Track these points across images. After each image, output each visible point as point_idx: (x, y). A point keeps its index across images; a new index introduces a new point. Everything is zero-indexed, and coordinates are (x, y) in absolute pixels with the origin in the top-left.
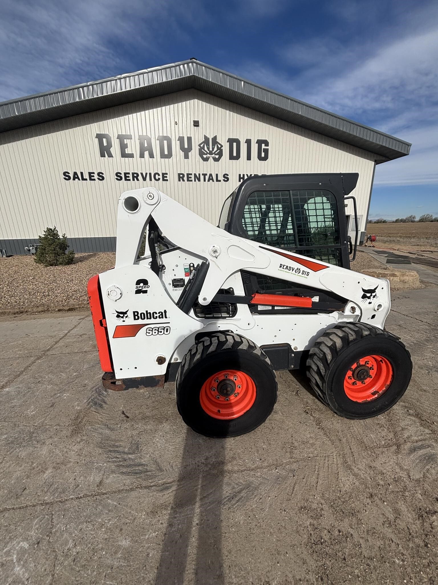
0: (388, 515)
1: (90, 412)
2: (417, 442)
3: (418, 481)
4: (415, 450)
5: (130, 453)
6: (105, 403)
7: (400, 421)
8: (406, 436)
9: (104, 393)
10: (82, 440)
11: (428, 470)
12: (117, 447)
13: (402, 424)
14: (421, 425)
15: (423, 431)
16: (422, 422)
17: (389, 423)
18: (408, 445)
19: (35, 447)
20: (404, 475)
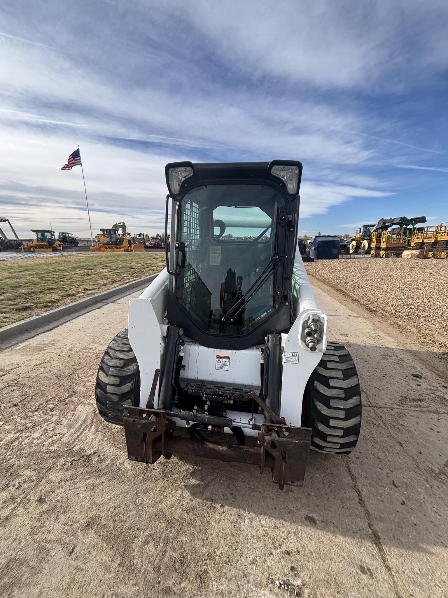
0: (89, 383)
2: (84, 430)
3: (78, 405)
4: (84, 421)
7: (102, 437)
8: (93, 427)
11: (73, 416)
13: (99, 434)
14: (83, 450)
15: (81, 444)
16: (83, 454)
17: (109, 427)
18: (89, 421)
20: (86, 402)
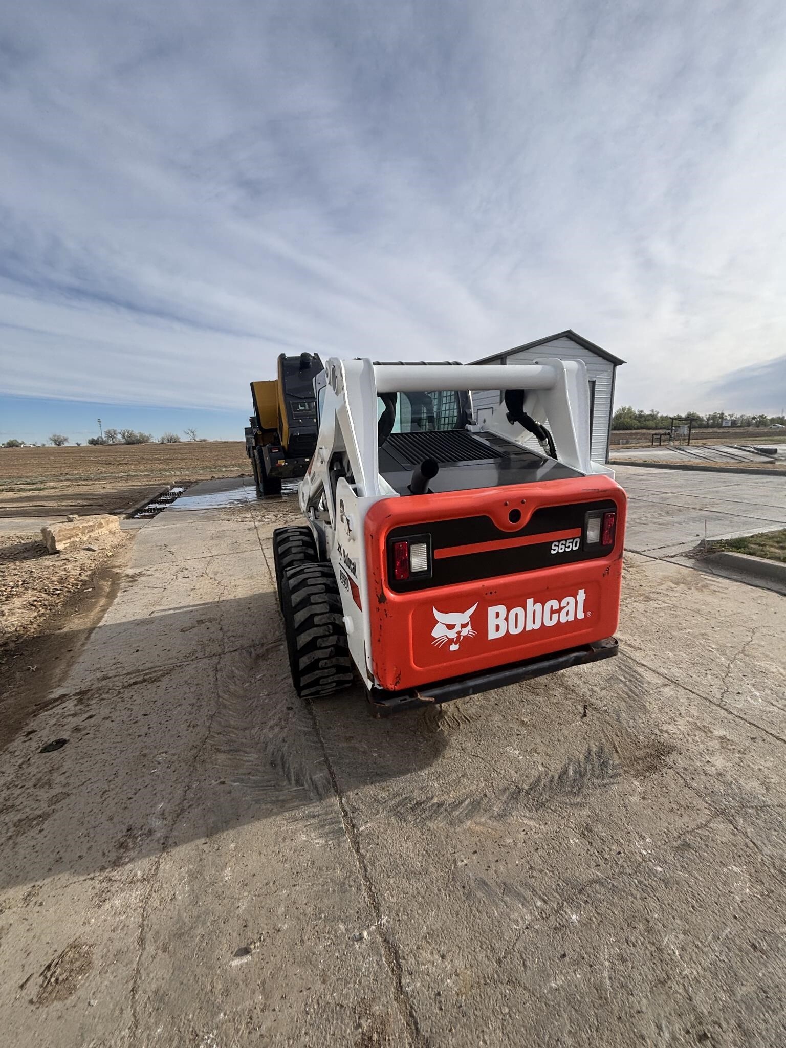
1: (624, 759)
5: (621, 681)
6: (589, 751)
9: (571, 772)
10: (661, 731)
12: (627, 694)
19: (735, 779)
